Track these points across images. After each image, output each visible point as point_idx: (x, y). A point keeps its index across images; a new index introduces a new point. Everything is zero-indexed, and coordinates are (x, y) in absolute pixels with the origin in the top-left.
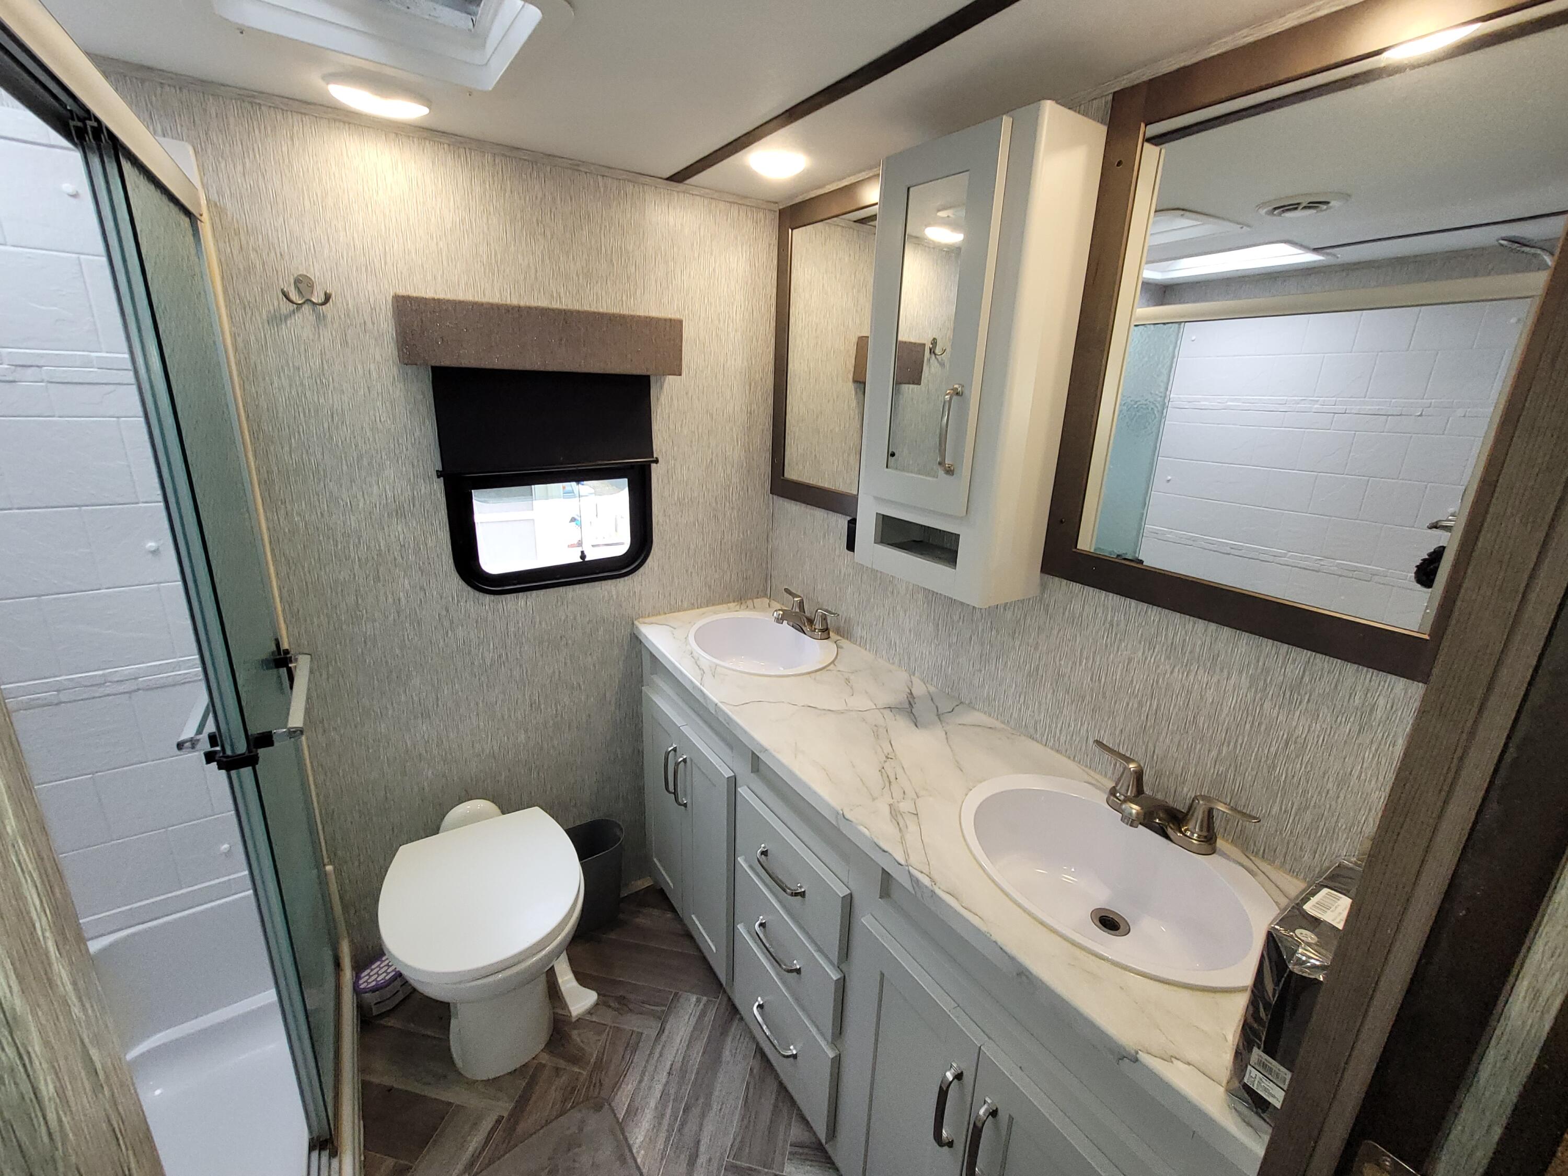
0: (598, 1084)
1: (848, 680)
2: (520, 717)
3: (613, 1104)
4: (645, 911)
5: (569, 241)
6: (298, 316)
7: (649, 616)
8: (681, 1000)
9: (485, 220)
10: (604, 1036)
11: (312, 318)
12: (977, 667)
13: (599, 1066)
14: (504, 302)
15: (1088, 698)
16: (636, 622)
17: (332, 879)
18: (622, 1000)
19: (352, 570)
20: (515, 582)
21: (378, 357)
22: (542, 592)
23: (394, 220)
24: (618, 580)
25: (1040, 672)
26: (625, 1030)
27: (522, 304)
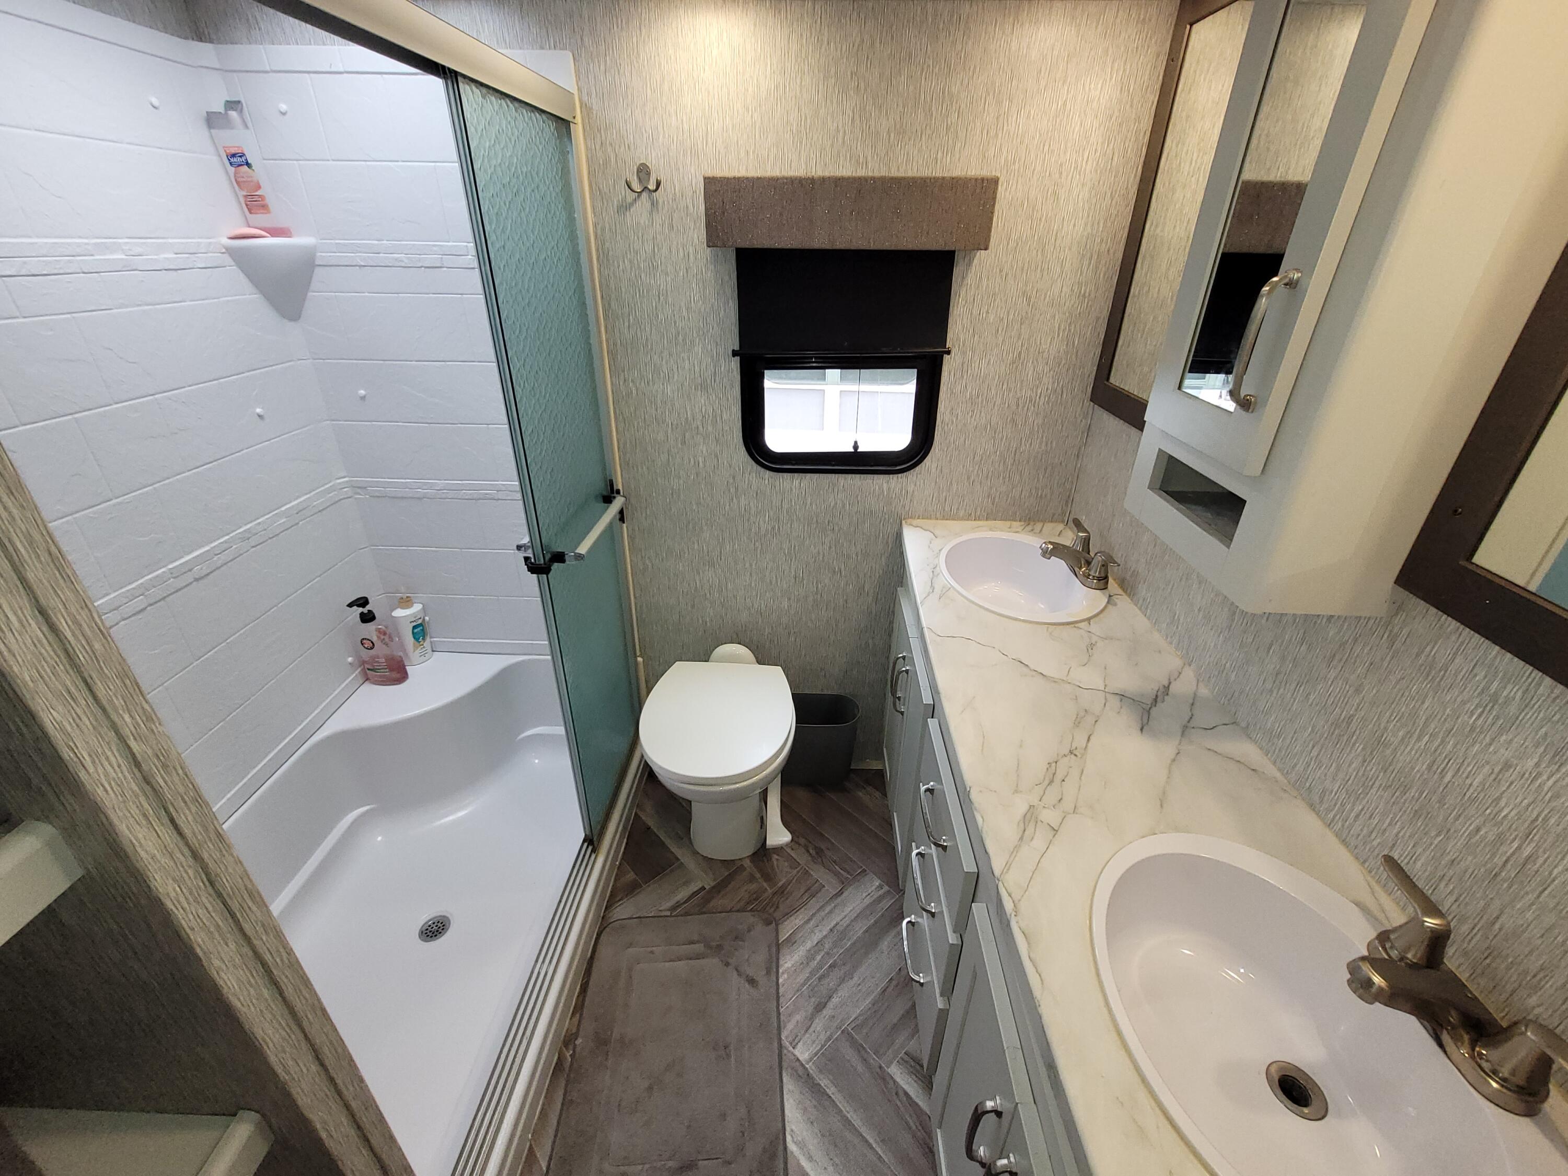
0: (775, 906)
1: (1092, 646)
2: (785, 586)
3: (780, 927)
4: (869, 789)
5: (884, 92)
6: (639, 203)
7: (918, 518)
8: (867, 878)
9: (798, 81)
10: (795, 871)
11: (648, 205)
12: (1268, 685)
13: (781, 892)
14: (809, 175)
15: (1413, 792)
16: (903, 522)
17: (641, 667)
18: (819, 852)
19: (666, 432)
20: (794, 462)
21: (696, 240)
22: (816, 476)
23: (716, 97)
24: (891, 476)
25: (1353, 726)
26: (812, 876)
27: (827, 174)
